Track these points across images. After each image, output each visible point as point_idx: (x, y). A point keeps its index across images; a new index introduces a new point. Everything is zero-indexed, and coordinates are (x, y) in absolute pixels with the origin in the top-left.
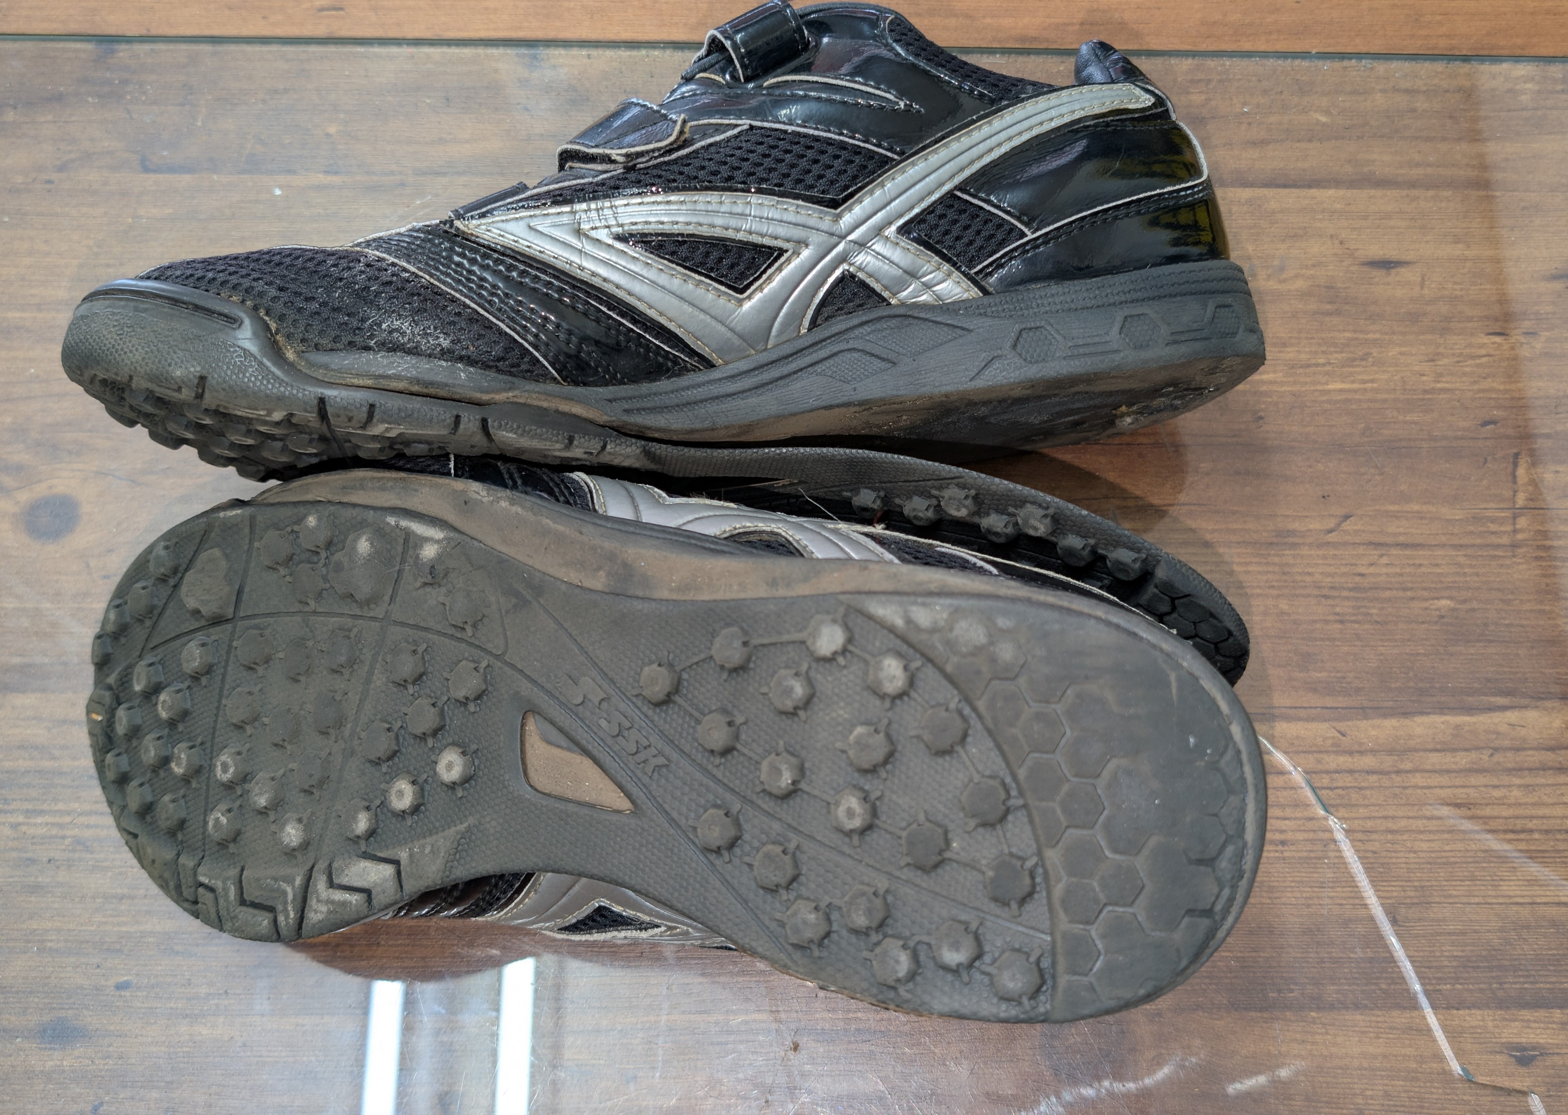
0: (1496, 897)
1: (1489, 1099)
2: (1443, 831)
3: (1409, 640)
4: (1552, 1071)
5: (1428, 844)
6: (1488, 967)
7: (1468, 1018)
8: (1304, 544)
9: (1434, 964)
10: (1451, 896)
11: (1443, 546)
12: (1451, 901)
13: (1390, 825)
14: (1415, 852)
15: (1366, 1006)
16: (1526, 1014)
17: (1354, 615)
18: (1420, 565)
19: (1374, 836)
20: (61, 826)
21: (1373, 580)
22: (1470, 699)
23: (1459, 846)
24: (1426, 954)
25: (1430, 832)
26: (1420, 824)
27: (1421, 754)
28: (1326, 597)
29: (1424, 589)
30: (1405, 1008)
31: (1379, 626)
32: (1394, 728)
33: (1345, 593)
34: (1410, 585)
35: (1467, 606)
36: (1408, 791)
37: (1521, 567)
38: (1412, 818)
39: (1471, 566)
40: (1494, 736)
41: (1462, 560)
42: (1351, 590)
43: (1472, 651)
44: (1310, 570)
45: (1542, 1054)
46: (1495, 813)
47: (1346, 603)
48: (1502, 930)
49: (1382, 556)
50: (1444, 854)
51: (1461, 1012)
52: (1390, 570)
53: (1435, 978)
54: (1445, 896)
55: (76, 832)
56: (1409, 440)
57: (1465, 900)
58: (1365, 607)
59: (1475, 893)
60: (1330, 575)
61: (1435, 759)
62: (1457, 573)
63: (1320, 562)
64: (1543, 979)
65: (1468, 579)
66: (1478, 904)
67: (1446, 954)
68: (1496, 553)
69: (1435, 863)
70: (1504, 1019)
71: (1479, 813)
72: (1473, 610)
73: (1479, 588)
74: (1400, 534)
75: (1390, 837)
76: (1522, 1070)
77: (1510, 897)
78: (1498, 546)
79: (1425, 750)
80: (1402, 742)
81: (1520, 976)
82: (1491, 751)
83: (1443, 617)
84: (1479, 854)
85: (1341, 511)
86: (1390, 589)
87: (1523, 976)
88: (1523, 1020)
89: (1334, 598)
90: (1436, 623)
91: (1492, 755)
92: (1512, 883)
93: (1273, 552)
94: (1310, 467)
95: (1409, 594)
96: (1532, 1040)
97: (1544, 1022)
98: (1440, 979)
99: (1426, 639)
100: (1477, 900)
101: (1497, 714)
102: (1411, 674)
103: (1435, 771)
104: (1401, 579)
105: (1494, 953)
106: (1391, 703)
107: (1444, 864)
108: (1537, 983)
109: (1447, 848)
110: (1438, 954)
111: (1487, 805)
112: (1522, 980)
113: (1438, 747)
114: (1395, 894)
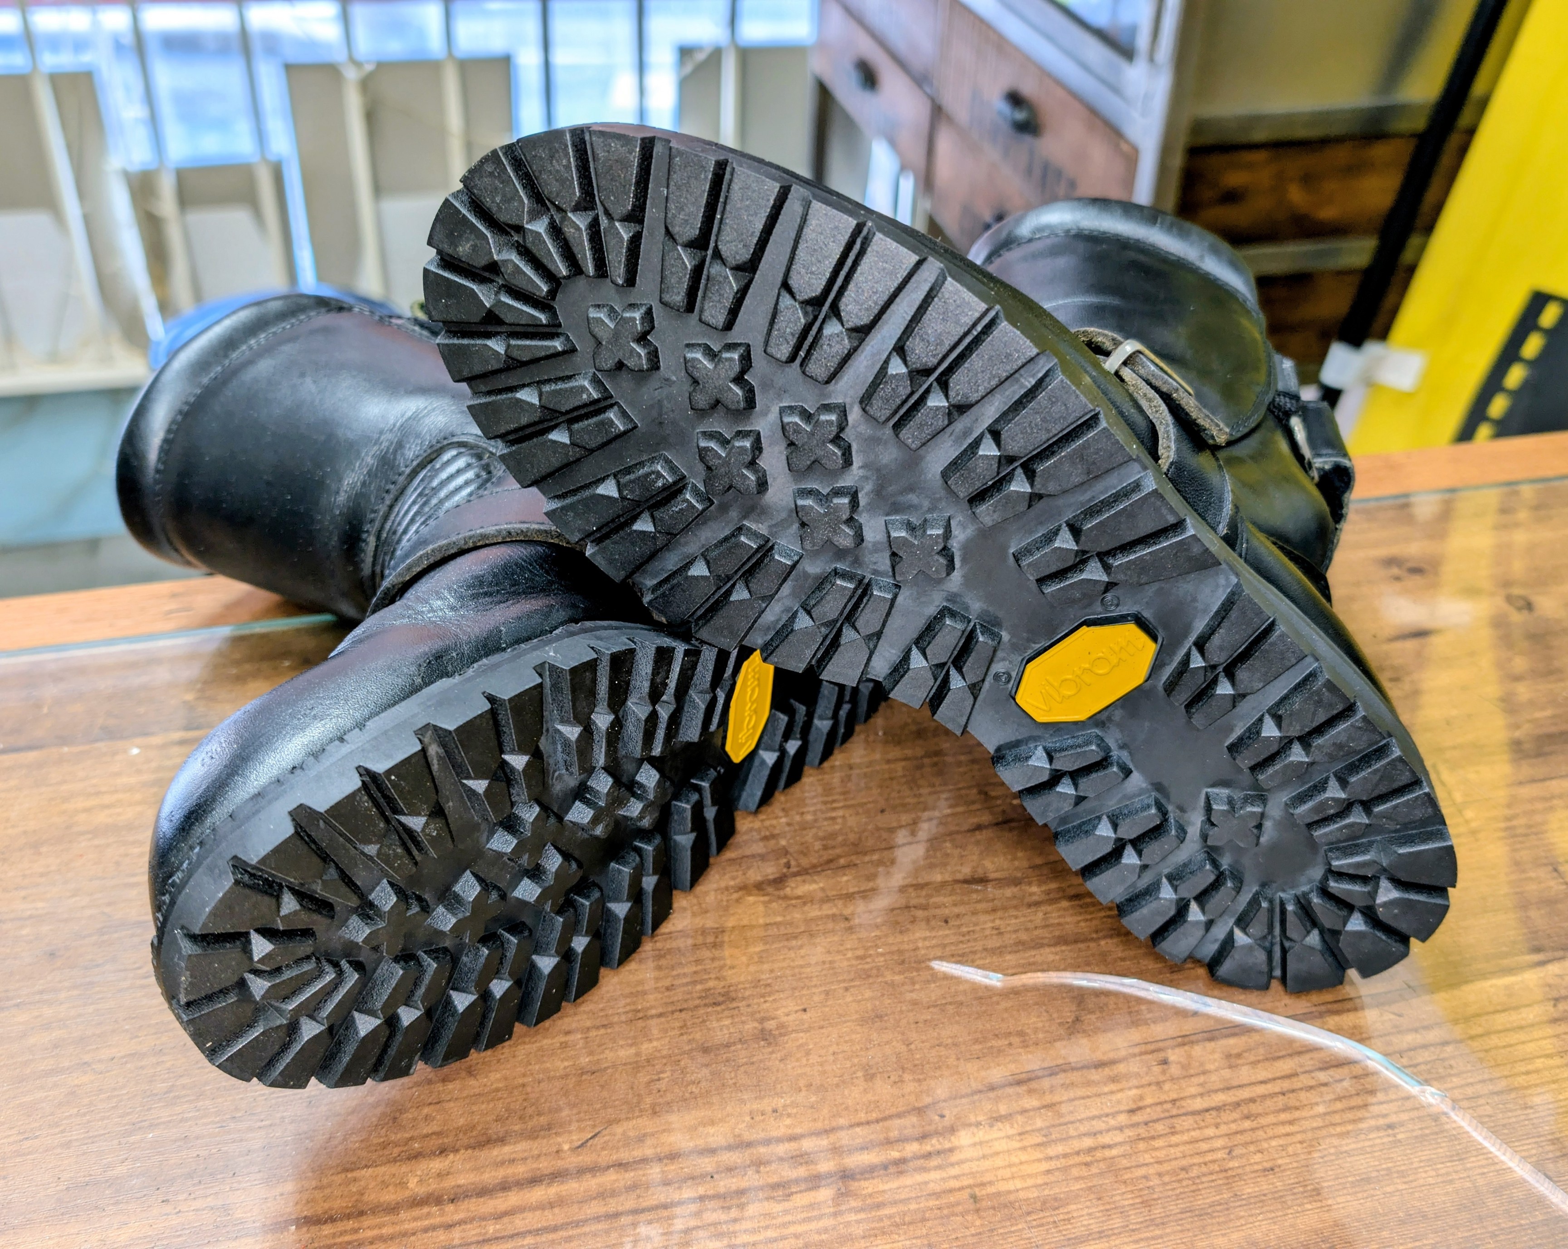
19: (1482, 1101)
82: (1552, 1002)
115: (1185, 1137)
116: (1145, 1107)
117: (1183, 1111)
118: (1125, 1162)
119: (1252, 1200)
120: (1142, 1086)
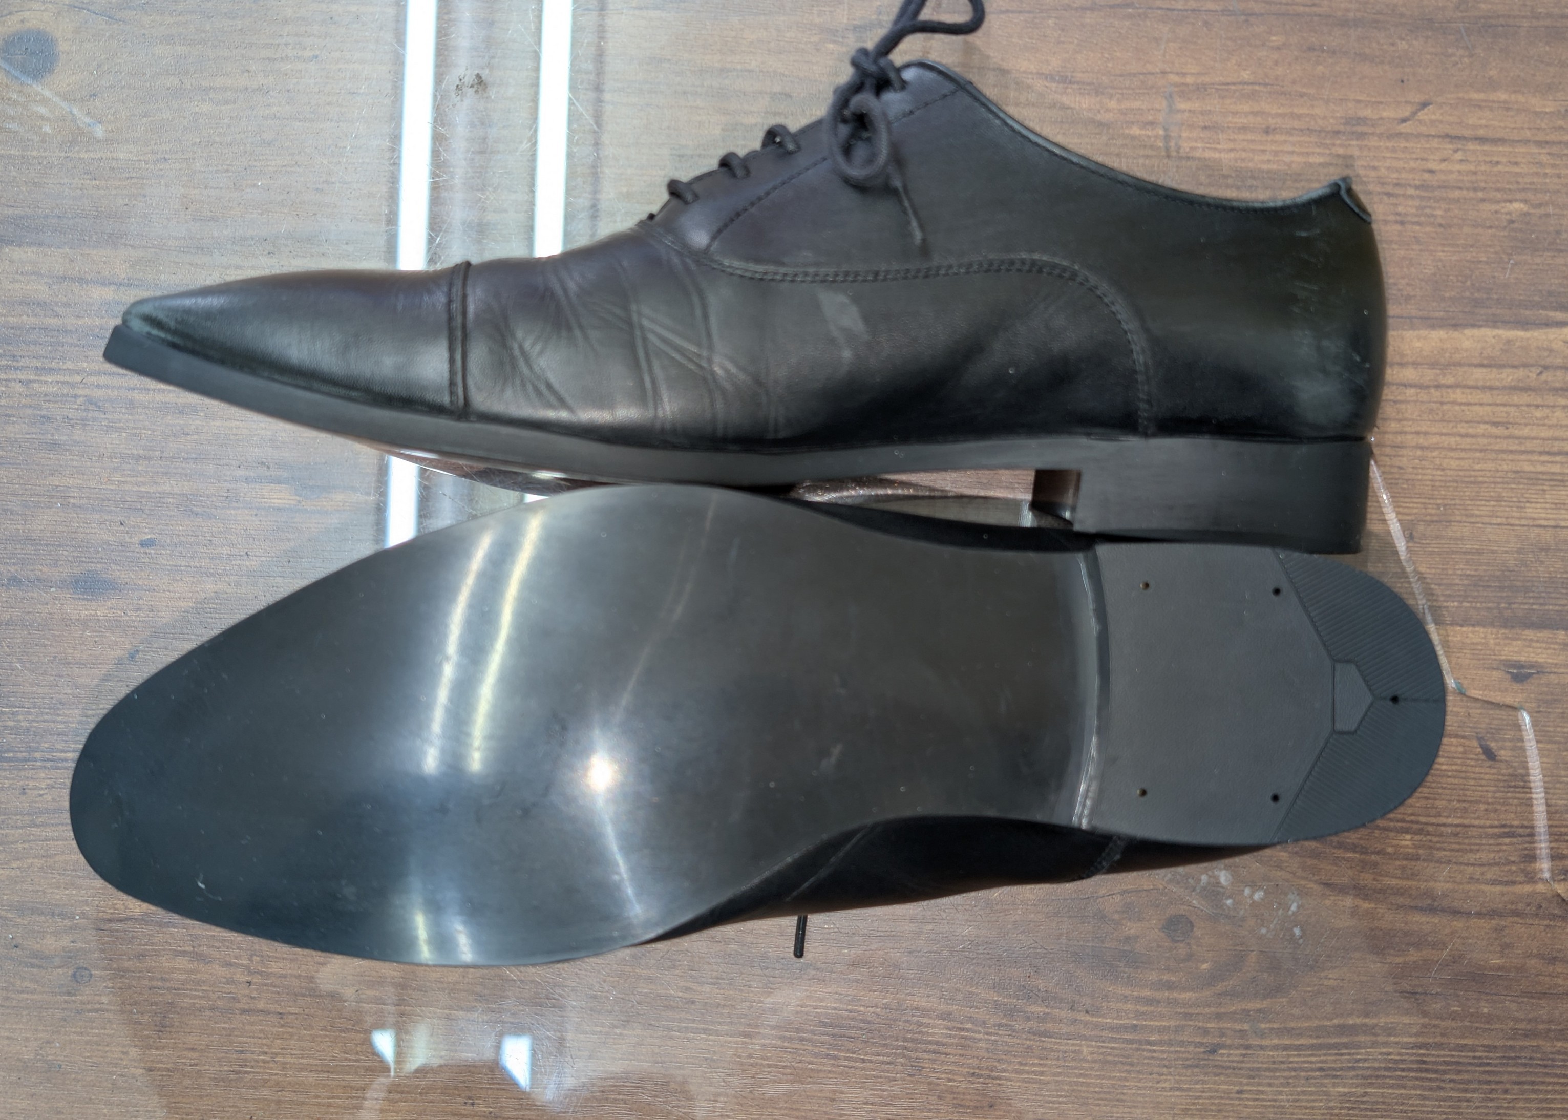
0: (1520, 518)
1: (1479, 711)
2: (1476, 450)
3: (1472, 246)
4: (1546, 689)
5: (1458, 462)
6: (1500, 587)
7: (1470, 635)
8: (1373, 134)
9: (1445, 581)
10: (1472, 516)
11: (1526, 142)
12: (1473, 520)
13: (1421, 441)
16: (1530, 634)
17: (1416, 216)
18: (1498, 163)
20: (72, 385)
21: (1443, 177)
22: (1527, 313)
23: (1490, 466)
24: (1439, 571)
25: (1463, 450)
26: (1453, 441)
27: (1465, 369)
28: (1389, 195)
29: (1498, 190)
31: (1442, 230)
32: (1441, 340)
33: (1411, 191)
34: (1483, 185)
35: (1542, 211)
36: (1445, 407)
38: (1445, 435)
39: (1554, 166)
40: (1546, 354)
41: (1544, 158)
42: (1417, 187)
43: (1538, 260)
44: (1376, 164)
45: (1538, 673)
46: (1533, 434)
47: (1410, 203)
48: (1519, 551)
49: (1456, 151)
50: (1473, 473)
51: (1464, 629)
52: (1463, 167)
53: (1443, 595)
55: (87, 392)
56: (1509, 16)
57: (1487, 520)
58: (1430, 207)
59: (1499, 514)
60: (1398, 170)
61: (1479, 375)
62: (1537, 174)
63: (1388, 155)
64: (1553, 601)
65: (1548, 181)
66: (1499, 524)
67: (1459, 572)
69: (1463, 482)
70: (1507, 638)
71: (1517, 432)
72: (1547, 215)
73: (1558, 191)
74: (1481, 126)
75: (1419, 453)
76: (1516, 686)
77: (1534, 519)
79: (1470, 365)
80: (1447, 355)
81: (1530, 597)
83: (1512, 222)
84: (1509, 475)
85: (1419, 98)
86: (1460, 188)
87: (1533, 597)
88: (1525, 640)
89: (1396, 196)
90: (1505, 227)
91: (1541, 373)
92: (1539, 506)
93: (1338, 142)
94: (1393, 44)
95: (1480, 194)
96: (1531, 659)
97: (1547, 643)
98: (1449, 596)
99: (1490, 246)
100: (1499, 520)
101: (1554, 330)
102: (1468, 283)
103: (1476, 387)
104: (1474, 178)
105: (1507, 573)
106: (1442, 314)
107: (1471, 483)
108: (1545, 604)
109: (1477, 467)
110: (1450, 572)
111: (1526, 425)
112: (1531, 601)
113: (1485, 362)
114: (1415, 511)
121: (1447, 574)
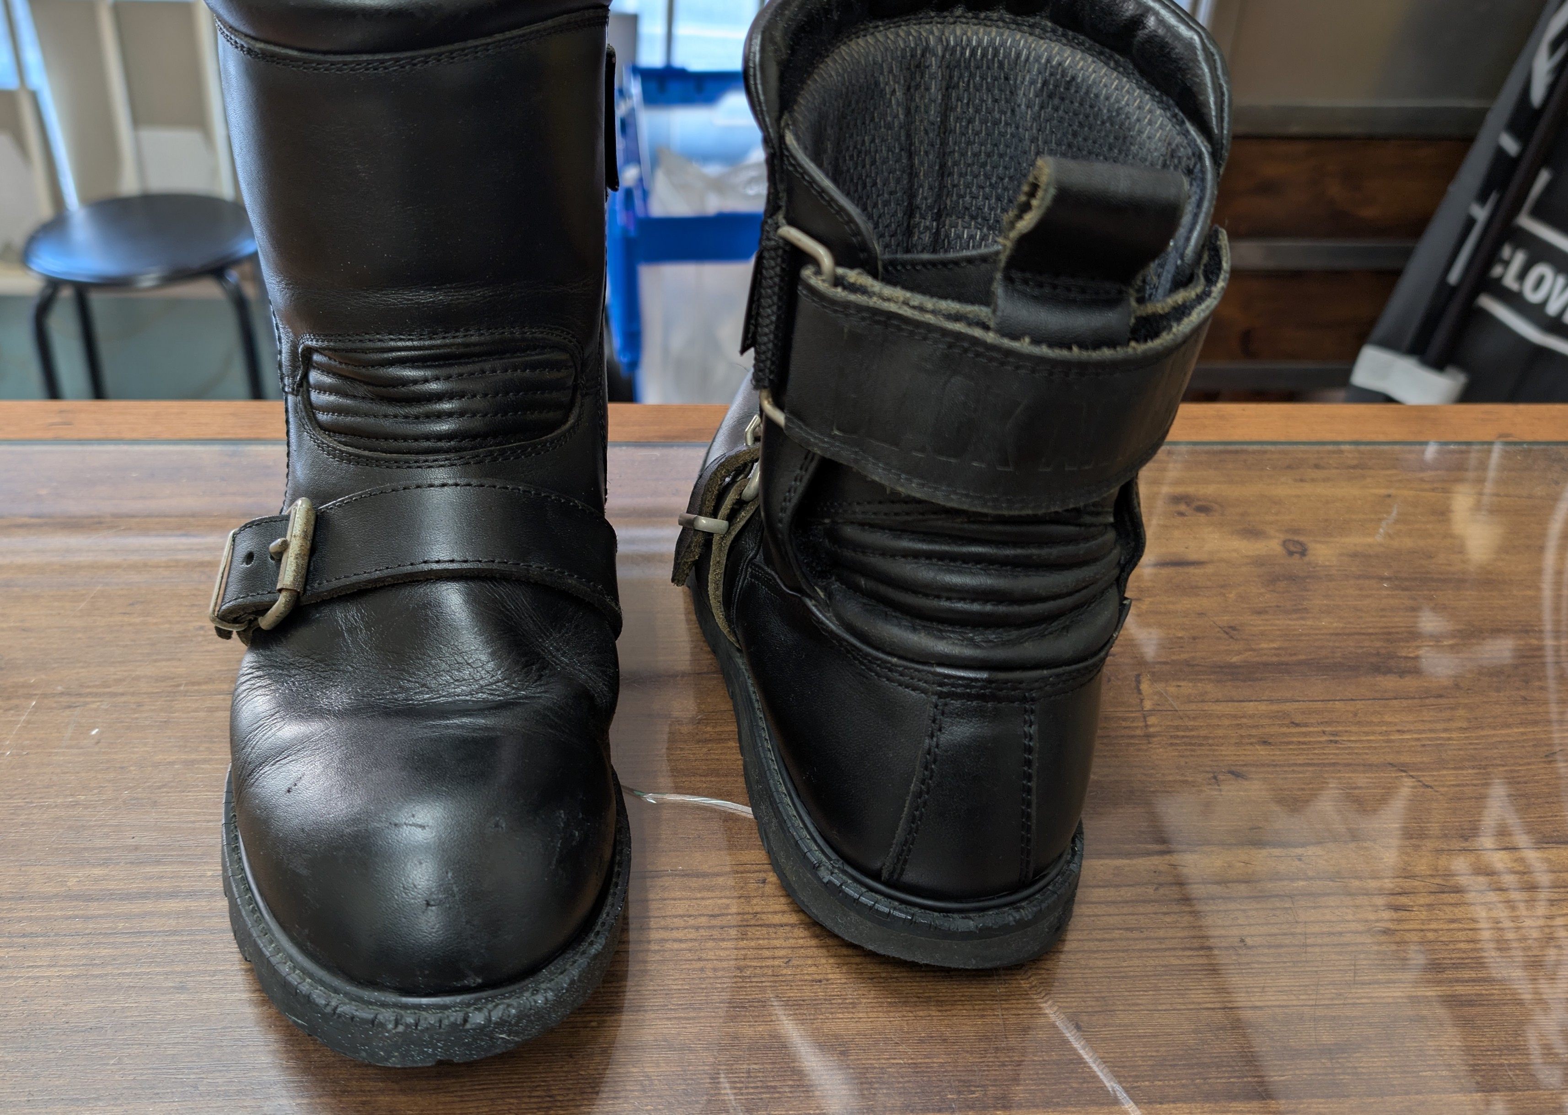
0: (1185, 1004)
2: (1118, 951)
6: (1188, 1065)
9: (1127, 1064)
14: (1091, 968)
15: (1058, 1104)
16: (1237, 1107)
22: (1126, 847)
23: (1136, 962)
24: (1117, 1055)
25: (1104, 951)
30: (1103, 1104)
37: (1158, 751)
39: (1109, 751)
40: (1156, 875)
46: (1169, 936)
48: (1195, 1031)
50: (1122, 969)
51: (1165, 1106)
53: (1130, 1076)
54: (1129, 1005)
57: (1152, 1007)
64: (1251, 1074)
65: (1108, 760)
66: (1166, 1011)
67: (1140, 1055)
68: (1132, 741)
71: (1153, 935)
77: (1199, 1003)
78: (1133, 737)
81: (1224, 1073)
82: (1155, 886)
84: (1159, 969)
87: (1227, 1072)
91: (1157, 889)
92: (1199, 992)
98: (1136, 1076)
100: (1164, 1007)
101: (1155, 857)
105: (1192, 1052)
107: (1123, 977)
108: (1243, 1077)
109: (1125, 964)
110: (1130, 1056)
111: (1160, 929)
112: (1226, 1076)
113: (1100, 883)
114: (1075, 1003)
115: (753, 944)
116: (727, 914)
117: (760, 922)
118: (689, 955)
119: (790, 1003)
120: (732, 898)
121: (1128, 1057)
